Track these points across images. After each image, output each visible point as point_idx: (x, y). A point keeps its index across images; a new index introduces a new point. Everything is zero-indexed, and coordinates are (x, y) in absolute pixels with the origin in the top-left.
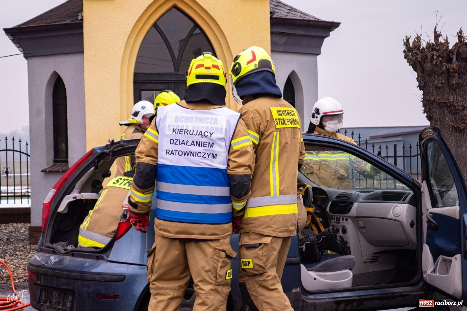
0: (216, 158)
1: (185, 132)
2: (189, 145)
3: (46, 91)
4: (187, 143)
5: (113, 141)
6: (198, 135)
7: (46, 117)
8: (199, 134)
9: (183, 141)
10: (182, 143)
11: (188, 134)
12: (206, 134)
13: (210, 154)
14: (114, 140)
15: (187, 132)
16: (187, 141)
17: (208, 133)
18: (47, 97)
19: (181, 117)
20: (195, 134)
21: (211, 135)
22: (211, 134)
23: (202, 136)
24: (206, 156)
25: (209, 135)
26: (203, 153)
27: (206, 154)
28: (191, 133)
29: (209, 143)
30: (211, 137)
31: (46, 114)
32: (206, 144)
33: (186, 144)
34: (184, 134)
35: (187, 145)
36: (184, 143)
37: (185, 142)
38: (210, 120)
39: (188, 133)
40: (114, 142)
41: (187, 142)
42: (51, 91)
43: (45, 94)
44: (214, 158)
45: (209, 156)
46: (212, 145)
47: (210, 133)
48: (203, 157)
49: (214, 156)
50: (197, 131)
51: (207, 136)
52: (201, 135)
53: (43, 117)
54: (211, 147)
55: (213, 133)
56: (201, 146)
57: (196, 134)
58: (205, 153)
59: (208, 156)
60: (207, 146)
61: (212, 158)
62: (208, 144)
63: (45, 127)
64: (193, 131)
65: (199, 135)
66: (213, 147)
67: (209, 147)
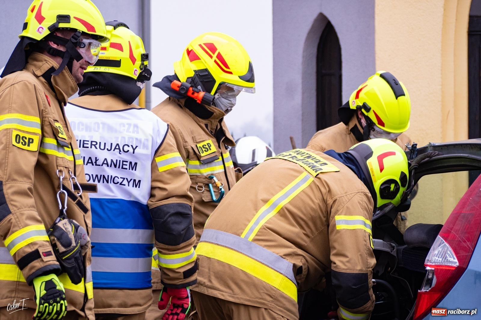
0: (139, 187)
1: (92, 145)
2: (100, 165)
3: (304, 52)
4: (96, 162)
5: (414, 146)
6: (114, 150)
7: (303, 99)
8: (115, 148)
9: (90, 158)
10: (88, 162)
11: (96, 148)
12: (126, 148)
13: (131, 180)
14: (416, 145)
15: (94, 145)
16: (96, 158)
17: (129, 146)
18: (305, 62)
19: (79, 123)
20: (107, 149)
21: (134, 150)
22: (134, 148)
23: (120, 151)
24: (125, 182)
25: (131, 150)
26: (121, 178)
27: (126, 180)
28: (102, 147)
29: (131, 163)
30: (134, 153)
31: (303, 93)
32: (126, 165)
33: (94, 164)
34: (91, 147)
35: (96, 165)
36: (92, 163)
37: (94, 161)
38: (127, 126)
39: (98, 146)
40: (416, 147)
41: (96, 160)
42: (314, 51)
43: (303, 57)
44: (136, 187)
45: (129, 182)
46: (134, 166)
47: (132, 146)
48: (121, 184)
49: (137, 184)
50: (112, 144)
51: (128, 151)
52: (118, 150)
53: (298, 99)
54: (132, 169)
55: (137, 147)
56: (119, 167)
57: (109, 149)
58: (124, 179)
59: (127, 183)
60: (127, 167)
61: (133, 186)
62: (128, 164)
63: (301, 117)
64: (105, 144)
65: (116, 150)
66: (135, 170)
67: (129, 169)
